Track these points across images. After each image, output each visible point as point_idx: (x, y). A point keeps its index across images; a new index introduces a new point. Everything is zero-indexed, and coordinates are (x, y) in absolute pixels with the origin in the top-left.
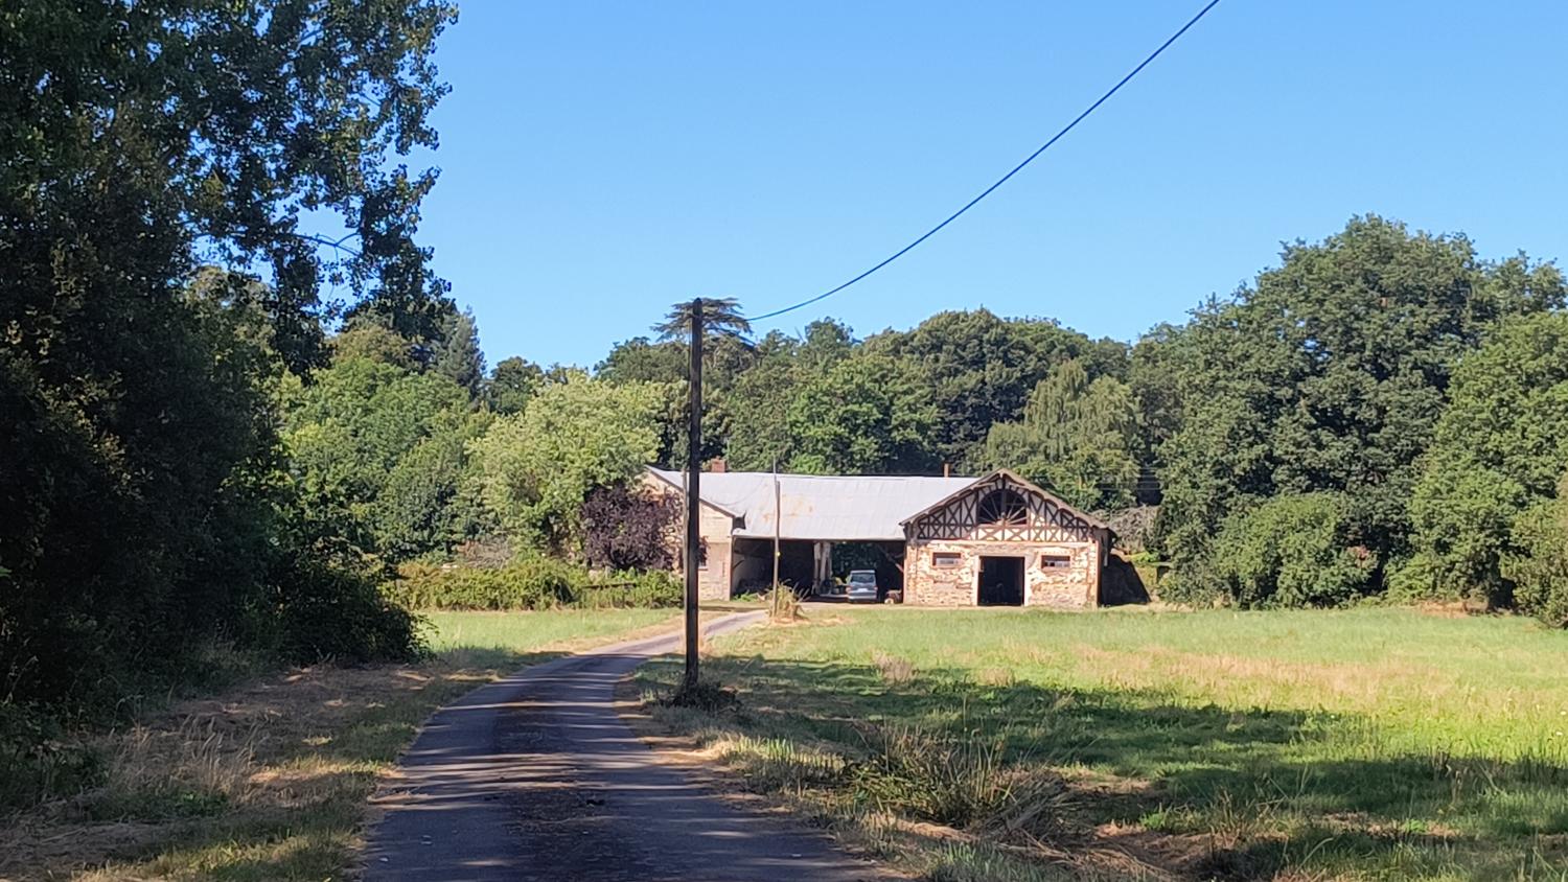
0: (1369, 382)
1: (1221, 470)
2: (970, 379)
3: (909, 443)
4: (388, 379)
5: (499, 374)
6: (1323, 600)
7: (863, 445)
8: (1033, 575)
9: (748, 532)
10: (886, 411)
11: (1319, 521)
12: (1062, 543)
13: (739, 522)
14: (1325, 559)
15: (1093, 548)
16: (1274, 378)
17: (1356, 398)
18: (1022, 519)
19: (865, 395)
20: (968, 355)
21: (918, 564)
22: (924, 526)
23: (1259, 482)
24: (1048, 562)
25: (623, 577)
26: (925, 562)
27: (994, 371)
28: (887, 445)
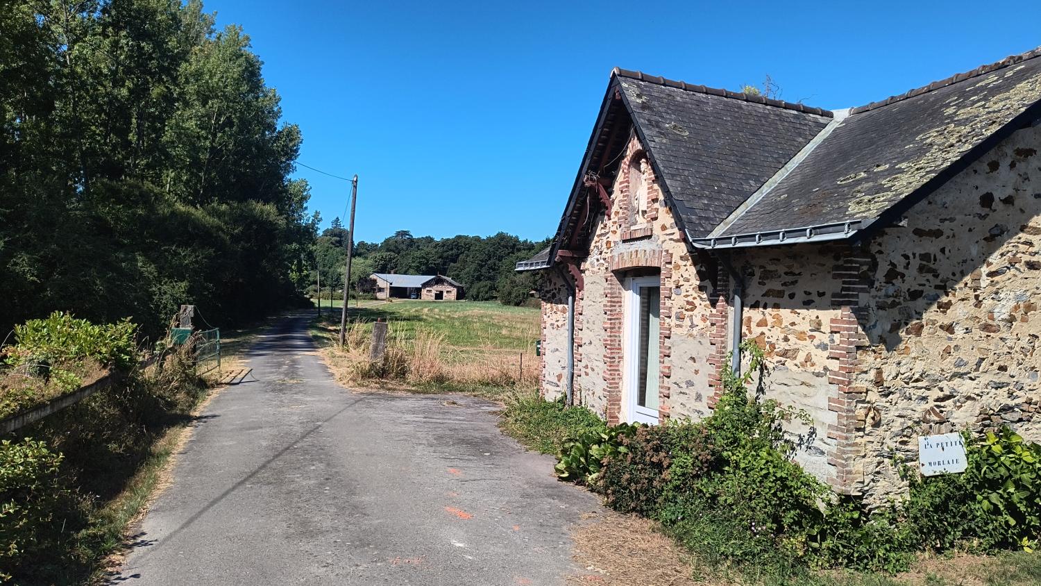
0: (497, 262)
1: (473, 276)
2: (450, 253)
3: (432, 267)
4: (331, 248)
5: (358, 245)
6: (487, 300)
7: (423, 267)
8: (445, 294)
9: (393, 286)
10: (428, 261)
11: (486, 286)
12: (450, 288)
13: (391, 284)
14: (487, 293)
15: (456, 289)
16: (482, 261)
17: (495, 264)
18: (443, 284)
19: (424, 258)
20: (450, 248)
21: (424, 292)
22: (425, 285)
23: (479, 279)
24: (447, 292)
25: (366, 294)
26: (425, 291)
27: (455, 251)
28: (427, 267)
